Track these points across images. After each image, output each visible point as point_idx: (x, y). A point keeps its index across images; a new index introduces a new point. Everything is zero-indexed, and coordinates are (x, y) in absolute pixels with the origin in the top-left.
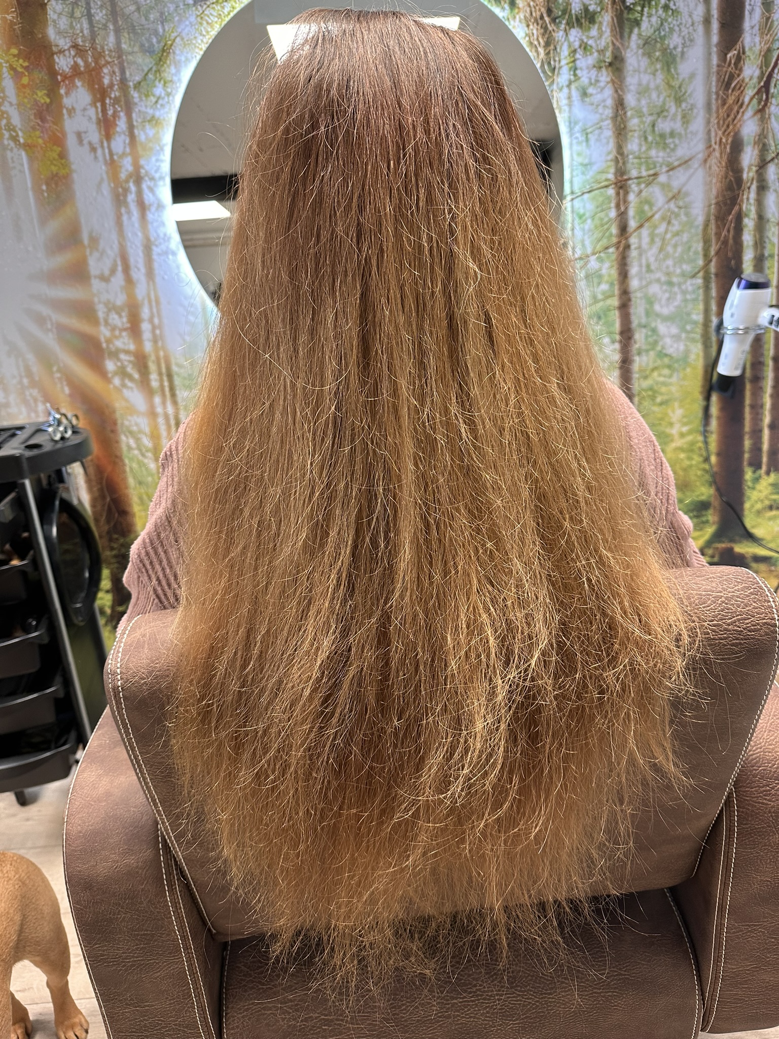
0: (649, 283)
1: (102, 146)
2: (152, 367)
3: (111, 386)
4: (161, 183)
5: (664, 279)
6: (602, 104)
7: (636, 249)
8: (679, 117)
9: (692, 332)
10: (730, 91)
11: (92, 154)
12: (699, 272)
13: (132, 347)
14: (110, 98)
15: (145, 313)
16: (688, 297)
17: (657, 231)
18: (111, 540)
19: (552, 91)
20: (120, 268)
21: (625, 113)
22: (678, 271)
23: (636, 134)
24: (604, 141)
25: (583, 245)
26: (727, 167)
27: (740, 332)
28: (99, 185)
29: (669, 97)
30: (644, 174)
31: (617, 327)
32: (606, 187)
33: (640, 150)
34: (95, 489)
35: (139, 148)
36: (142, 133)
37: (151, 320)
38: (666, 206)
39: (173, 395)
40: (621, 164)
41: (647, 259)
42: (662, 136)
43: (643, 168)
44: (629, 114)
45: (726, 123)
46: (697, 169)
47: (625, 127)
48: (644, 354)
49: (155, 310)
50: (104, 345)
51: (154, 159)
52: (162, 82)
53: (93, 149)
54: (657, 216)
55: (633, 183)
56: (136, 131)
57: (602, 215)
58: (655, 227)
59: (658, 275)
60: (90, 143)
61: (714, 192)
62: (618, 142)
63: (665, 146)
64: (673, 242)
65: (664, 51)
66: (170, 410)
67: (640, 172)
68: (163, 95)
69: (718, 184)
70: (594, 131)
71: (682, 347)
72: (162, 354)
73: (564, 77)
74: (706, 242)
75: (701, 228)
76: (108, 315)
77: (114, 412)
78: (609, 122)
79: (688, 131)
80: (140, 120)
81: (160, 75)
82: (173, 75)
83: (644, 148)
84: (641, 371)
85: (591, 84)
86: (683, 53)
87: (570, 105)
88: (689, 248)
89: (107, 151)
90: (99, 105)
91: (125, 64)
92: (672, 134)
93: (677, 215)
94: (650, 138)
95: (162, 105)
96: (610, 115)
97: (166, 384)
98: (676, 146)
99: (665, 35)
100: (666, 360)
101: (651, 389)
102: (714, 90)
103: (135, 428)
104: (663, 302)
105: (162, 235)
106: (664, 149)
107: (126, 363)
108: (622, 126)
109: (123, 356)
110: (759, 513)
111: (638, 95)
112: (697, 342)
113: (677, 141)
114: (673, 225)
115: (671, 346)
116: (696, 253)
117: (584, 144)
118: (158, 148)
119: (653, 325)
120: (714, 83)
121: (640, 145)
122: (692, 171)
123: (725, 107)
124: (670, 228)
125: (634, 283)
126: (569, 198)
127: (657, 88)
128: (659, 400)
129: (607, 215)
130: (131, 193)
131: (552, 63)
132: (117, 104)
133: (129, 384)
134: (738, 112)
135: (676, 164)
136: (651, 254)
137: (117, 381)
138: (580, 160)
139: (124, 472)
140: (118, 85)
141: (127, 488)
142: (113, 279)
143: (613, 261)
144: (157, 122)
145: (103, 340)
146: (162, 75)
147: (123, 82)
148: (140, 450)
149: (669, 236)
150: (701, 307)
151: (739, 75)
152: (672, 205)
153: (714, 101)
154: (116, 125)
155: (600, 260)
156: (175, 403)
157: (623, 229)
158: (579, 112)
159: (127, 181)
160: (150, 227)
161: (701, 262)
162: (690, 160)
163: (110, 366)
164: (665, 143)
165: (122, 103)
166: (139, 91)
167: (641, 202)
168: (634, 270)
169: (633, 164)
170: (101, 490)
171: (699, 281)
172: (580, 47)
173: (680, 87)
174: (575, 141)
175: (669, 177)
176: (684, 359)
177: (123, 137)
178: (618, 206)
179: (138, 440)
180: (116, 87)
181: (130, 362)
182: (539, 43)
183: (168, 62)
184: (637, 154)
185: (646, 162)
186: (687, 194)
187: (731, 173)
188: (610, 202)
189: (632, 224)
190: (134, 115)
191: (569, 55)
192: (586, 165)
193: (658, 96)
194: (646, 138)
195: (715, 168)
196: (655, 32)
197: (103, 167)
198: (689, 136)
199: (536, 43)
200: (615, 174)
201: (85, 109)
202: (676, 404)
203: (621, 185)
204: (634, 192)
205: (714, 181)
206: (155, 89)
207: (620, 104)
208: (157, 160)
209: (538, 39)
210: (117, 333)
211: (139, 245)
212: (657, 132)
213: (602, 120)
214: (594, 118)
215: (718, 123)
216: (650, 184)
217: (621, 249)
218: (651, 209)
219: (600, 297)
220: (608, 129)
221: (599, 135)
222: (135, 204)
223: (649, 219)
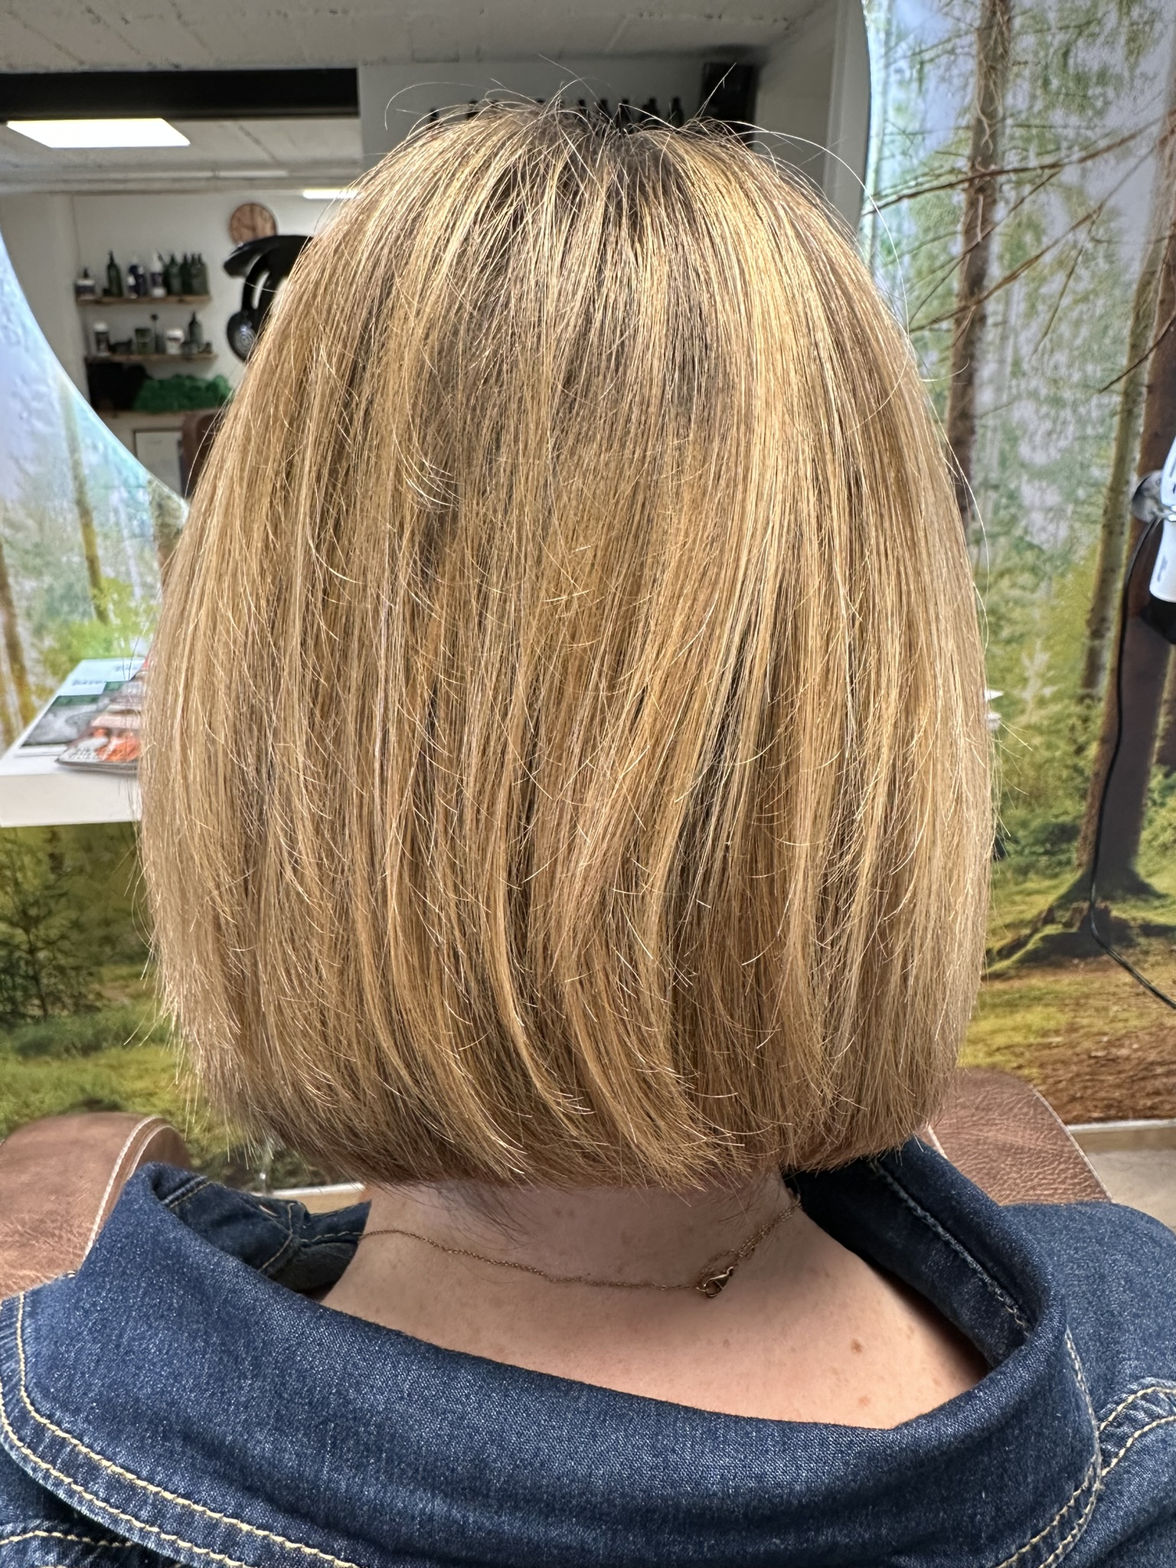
0: (1015, 399)
5: (1045, 391)
7: (996, 325)
8: (1123, 39)
9: (1087, 502)
12: (1117, 380)
16: (1089, 431)
17: (1043, 290)
21: (1009, 20)
22: (1076, 377)
23: (1027, 73)
24: (957, 82)
30: (1033, 161)
32: (951, 185)
33: (1031, 107)
38: (1070, 236)
40: (986, 137)
41: (1016, 350)
42: (1081, 79)
43: (1033, 150)
44: (1017, 22)
46: (1143, 159)
47: (1005, 54)
54: (1048, 258)
55: (1009, 181)
57: (935, 247)
58: (1042, 280)
59: (1034, 382)
62: (987, 87)
63: (1084, 103)
64: (1075, 314)
67: (1025, 158)
70: (938, 56)
71: (1063, 532)
74: (1140, 318)
75: (1135, 287)
78: (973, 38)
79: (1138, 72)
83: (1039, 105)
88: (1106, 328)
92: (1103, 77)
94: (1055, 83)
96: (977, 24)
98: (1107, 103)
100: (1030, 557)
104: (1038, 439)
106: (1082, 108)
108: (1000, 51)
112: (1095, 522)
113: (1111, 93)
114: (1079, 278)
115: (1043, 529)
116: (1116, 341)
117: (915, 85)
119: (1012, 485)
121: (1033, 97)
122: (1132, 162)
124: (1072, 284)
125: (985, 398)
128: (1005, 633)
129: (945, 249)
135: (1102, 144)
136: (1025, 340)
138: (901, 123)
143: (947, 348)
149: (1066, 301)
150: (1112, 452)
152: (1082, 235)
155: (922, 344)
157: (975, 281)
158: (912, 9)
161: (1124, 361)
162: (1132, 137)
164: (1085, 96)
167: (1019, 225)
168: (987, 370)
169: (1012, 138)
171: (1116, 400)
174: (894, 78)
175: (1084, 173)
176: (1065, 557)
178: (969, 231)
184: (1023, 116)
185: (1040, 137)
186: (1115, 214)
188: (955, 222)
189: (996, 271)
192: (913, 134)
194: (1046, 83)
198: (1138, 83)
200: (972, 159)
202: (1038, 643)
203: (982, 185)
204: (1007, 202)
212: (1071, 71)
213: (959, 34)
214: (942, 26)
216: (1043, 184)
217: (966, 323)
220: (968, 54)
221: (948, 69)
223: (1029, 263)
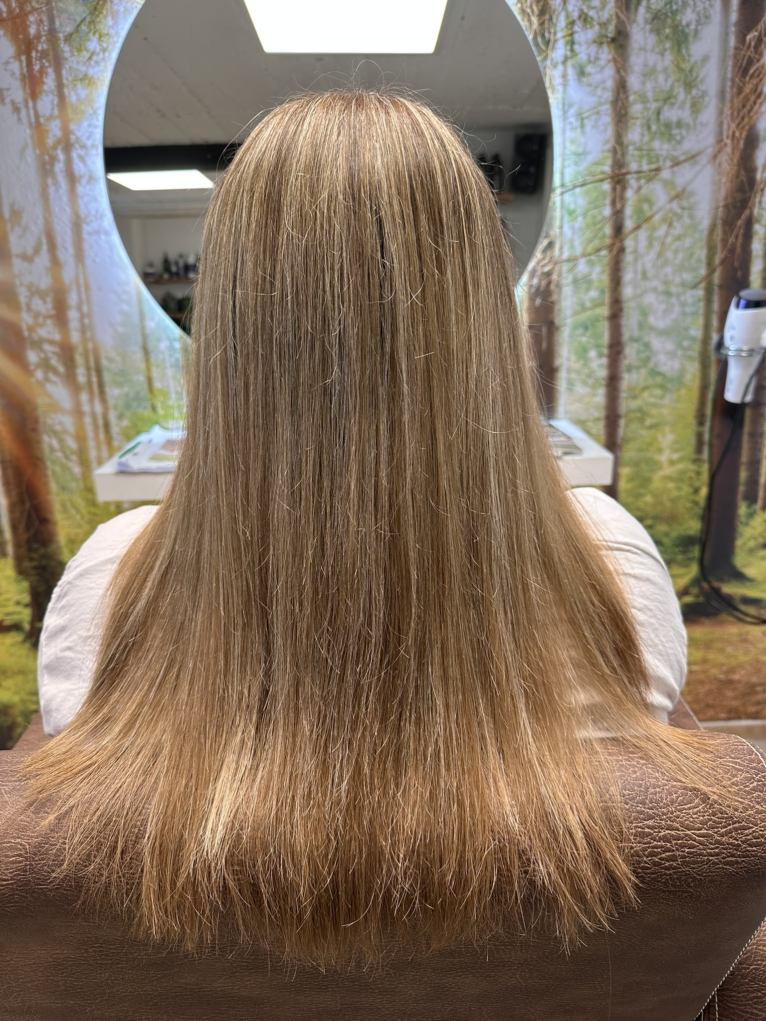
0: (644, 292)
1: (27, 107)
2: (79, 360)
3: (33, 380)
4: (94, 152)
5: (661, 288)
6: (602, 86)
7: (631, 253)
8: (688, 105)
9: (689, 348)
10: (748, 78)
11: (16, 114)
12: (700, 282)
13: (57, 337)
14: (37, 51)
15: (73, 299)
16: (688, 310)
17: (656, 234)
18: (30, 550)
19: (545, 68)
20: (45, 247)
21: (627, 97)
22: (678, 280)
23: (638, 122)
24: (602, 128)
25: (572, 246)
26: (739, 165)
27: (744, 354)
28: (23, 151)
29: (678, 81)
30: (645, 167)
31: (606, 339)
32: (601, 180)
33: (642, 141)
34: (14, 493)
35: (70, 111)
36: (73, 94)
37: (79, 308)
38: (668, 206)
39: (102, 392)
40: (619, 156)
41: (643, 265)
42: (668, 126)
43: (644, 161)
44: (632, 98)
45: (741, 114)
46: (705, 166)
47: (626, 114)
48: (634, 371)
49: (84, 297)
50: (26, 334)
51: (85, 124)
52: (97, 35)
53: (17, 110)
54: (657, 218)
55: (632, 178)
56: (66, 91)
57: (596, 211)
58: (654, 229)
59: (655, 283)
60: (13, 103)
61: (723, 193)
62: (617, 130)
63: (670, 138)
64: (674, 247)
65: (676, 28)
66: (98, 408)
67: (641, 166)
68: (98, 50)
69: (728, 185)
70: (590, 116)
71: (676, 365)
72: (90, 345)
73: (559, 51)
74: (711, 249)
75: (706, 233)
76: (30, 300)
77: (35, 408)
78: (608, 106)
79: (698, 122)
80: (70, 78)
81: (95, 28)
82: (110, 27)
83: (646, 139)
84: (631, 389)
85: (590, 62)
86: (696, 32)
87: (565, 85)
88: (692, 255)
89: (32, 112)
90: (23, 58)
91: (55, 12)
92: (679, 124)
93: (680, 217)
94: (654, 128)
95: (97, 63)
96: (611, 99)
97: (94, 379)
98: (683, 138)
99: (677, 10)
100: (659, 379)
101: (640, 410)
102: (729, 75)
103: (58, 428)
104: (659, 313)
105: (93, 212)
106: (669, 140)
107: (50, 355)
108: (623, 112)
109: (47, 347)
110: (751, 551)
111: (642, 78)
112: (694, 360)
114: (675, 228)
115: (665, 364)
116: (699, 261)
117: (579, 130)
118: (91, 111)
119: (646, 339)
120: (730, 69)
121: (643, 135)
122: (698, 167)
123: (741, 97)
124: (672, 231)
125: (627, 291)
126: (558, 191)
127: (665, 70)
128: (648, 422)
129: (600, 213)
130: (59, 161)
131: (547, 35)
132: (44, 58)
133: (53, 378)
134: (755, 103)
135: (682, 158)
136: (649, 260)
137: (39, 374)
138: (573, 148)
139: (46, 476)
140: (45, 35)
141: (48, 493)
142: (37, 260)
143: (604, 265)
144: (90, 81)
145: (24, 327)
146: (98, 27)
147: (52, 33)
148: (64, 452)
149: (669, 240)
150: (701, 321)
151: (758, 60)
152: (675, 206)
153: (728, 89)
154: (43, 83)
155: (591, 263)
156: (104, 401)
157: (618, 230)
158: (575, 93)
159: (55, 148)
160: (80, 202)
161: (703, 271)
162: (698, 154)
163: (32, 357)
164: (670, 135)
165: (51, 57)
166: (70, 45)
167: (640, 201)
168: (628, 276)
169: (633, 156)
170: (20, 495)
171: (700, 292)
172: (580, 17)
173: (691, 71)
174: (568, 127)
175: (673, 173)
176: (679, 380)
177: (51, 96)
178: (613, 203)
179: (61, 441)
180: (44, 38)
181: (54, 353)
182: (533, 11)
183: (104, 12)
184: (638, 145)
185: (648, 155)
186: (692, 194)
187: (743, 172)
188: (605, 198)
189: (629, 224)
190: (64, 72)
191: (567, 27)
192: (580, 155)
193: (666, 80)
194: (649, 128)
195: (726, 166)
196: (666, 5)
197: (28, 131)
198: (698, 127)
199: (529, 10)
200: (613, 167)
201: (7, 63)
202: (667, 429)
203: (619, 180)
204: (632, 188)
205: (724, 180)
206: (89, 43)
207: (621, 87)
208: (90, 126)
209: (531, 7)
210: (41, 320)
211: (67, 222)
212: (662, 121)
213: (600, 104)
214: (591, 100)
215: (732, 114)
216: (651, 180)
217: (615, 252)
218: (651, 208)
219: (588, 304)
220: (606, 114)
221: (596, 121)
222: (64, 174)
223: (648, 219)
